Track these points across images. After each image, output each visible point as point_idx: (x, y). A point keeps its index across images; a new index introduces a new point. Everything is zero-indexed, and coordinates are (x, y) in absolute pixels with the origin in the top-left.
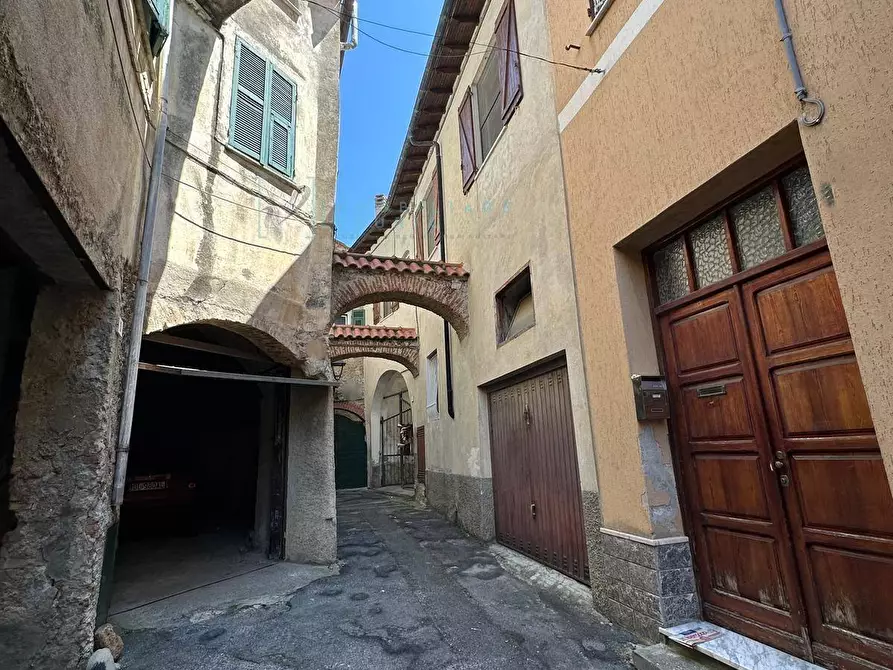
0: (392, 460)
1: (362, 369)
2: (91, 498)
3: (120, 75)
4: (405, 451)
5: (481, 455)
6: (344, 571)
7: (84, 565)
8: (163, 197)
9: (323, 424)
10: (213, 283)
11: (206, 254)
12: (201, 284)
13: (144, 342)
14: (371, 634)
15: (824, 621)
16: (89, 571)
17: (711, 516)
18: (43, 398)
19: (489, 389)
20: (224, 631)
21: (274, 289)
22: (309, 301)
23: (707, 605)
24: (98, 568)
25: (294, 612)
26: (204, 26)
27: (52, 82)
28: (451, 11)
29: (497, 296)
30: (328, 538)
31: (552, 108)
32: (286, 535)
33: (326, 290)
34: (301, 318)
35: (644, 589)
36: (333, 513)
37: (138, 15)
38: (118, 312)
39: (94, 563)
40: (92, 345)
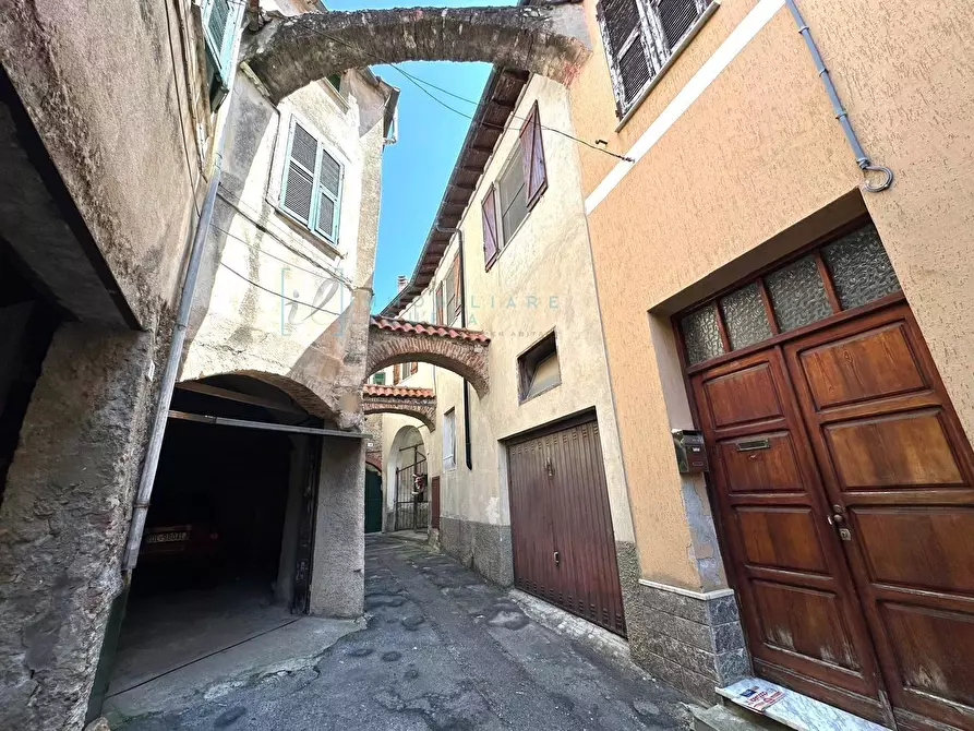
0: (405, 506)
1: (380, 425)
2: (95, 565)
3: (176, 112)
4: (419, 499)
5: (500, 504)
6: (371, 624)
7: (78, 649)
8: (209, 247)
9: (354, 475)
10: (254, 334)
11: (249, 306)
12: (243, 334)
13: (176, 390)
14: (411, 707)
15: (904, 685)
16: (83, 656)
17: (758, 568)
18: (48, 446)
19: (509, 443)
20: (244, 711)
21: (314, 344)
22: (348, 357)
23: (757, 660)
24: (95, 651)
25: (324, 681)
26: (263, 100)
27: (90, 66)
28: (481, 118)
29: (518, 359)
30: (356, 590)
31: (579, 195)
32: (312, 588)
33: (363, 349)
34: (337, 373)
35: (694, 645)
36: (361, 564)
37: (200, 65)
38: (150, 355)
39: (90, 645)
40: (116, 389)
